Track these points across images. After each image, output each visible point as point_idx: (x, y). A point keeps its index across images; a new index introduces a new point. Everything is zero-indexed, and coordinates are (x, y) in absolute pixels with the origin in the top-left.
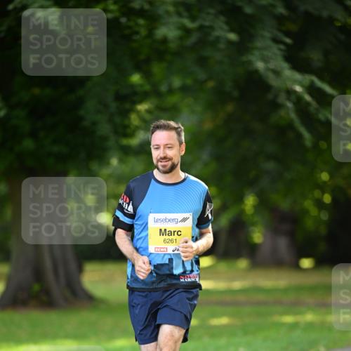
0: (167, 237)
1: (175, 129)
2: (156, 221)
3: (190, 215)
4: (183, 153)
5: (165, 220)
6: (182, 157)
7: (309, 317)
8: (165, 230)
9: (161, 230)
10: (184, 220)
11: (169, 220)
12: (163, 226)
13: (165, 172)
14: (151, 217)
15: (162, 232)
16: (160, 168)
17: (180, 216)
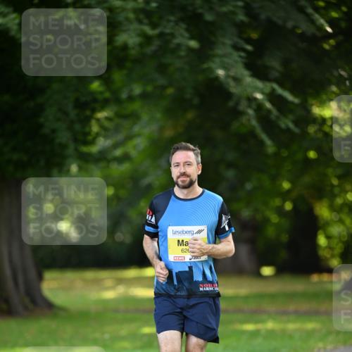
0: (184, 247)
1: (193, 150)
2: (175, 233)
3: (204, 228)
4: (200, 172)
5: (183, 232)
6: (199, 176)
7: (270, 325)
8: (183, 241)
9: (179, 241)
10: (199, 232)
11: (186, 232)
12: (181, 238)
13: (184, 187)
14: (170, 229)
15: (180, 243)
16: (180, 183)
17: (196, 228)
